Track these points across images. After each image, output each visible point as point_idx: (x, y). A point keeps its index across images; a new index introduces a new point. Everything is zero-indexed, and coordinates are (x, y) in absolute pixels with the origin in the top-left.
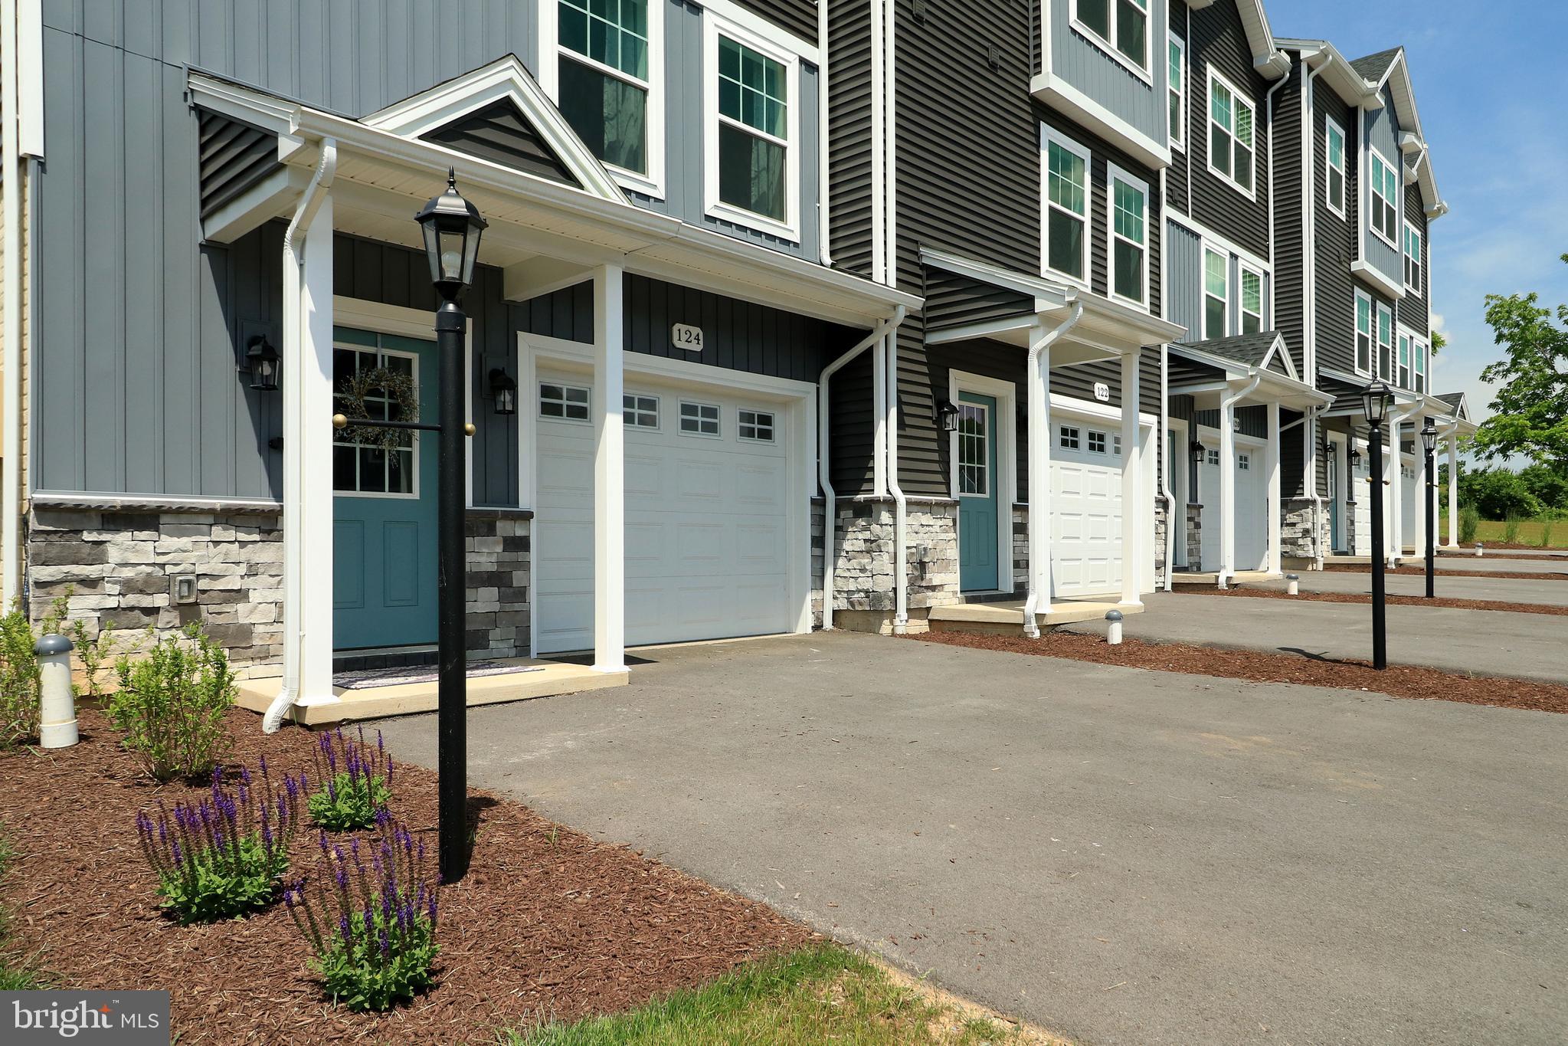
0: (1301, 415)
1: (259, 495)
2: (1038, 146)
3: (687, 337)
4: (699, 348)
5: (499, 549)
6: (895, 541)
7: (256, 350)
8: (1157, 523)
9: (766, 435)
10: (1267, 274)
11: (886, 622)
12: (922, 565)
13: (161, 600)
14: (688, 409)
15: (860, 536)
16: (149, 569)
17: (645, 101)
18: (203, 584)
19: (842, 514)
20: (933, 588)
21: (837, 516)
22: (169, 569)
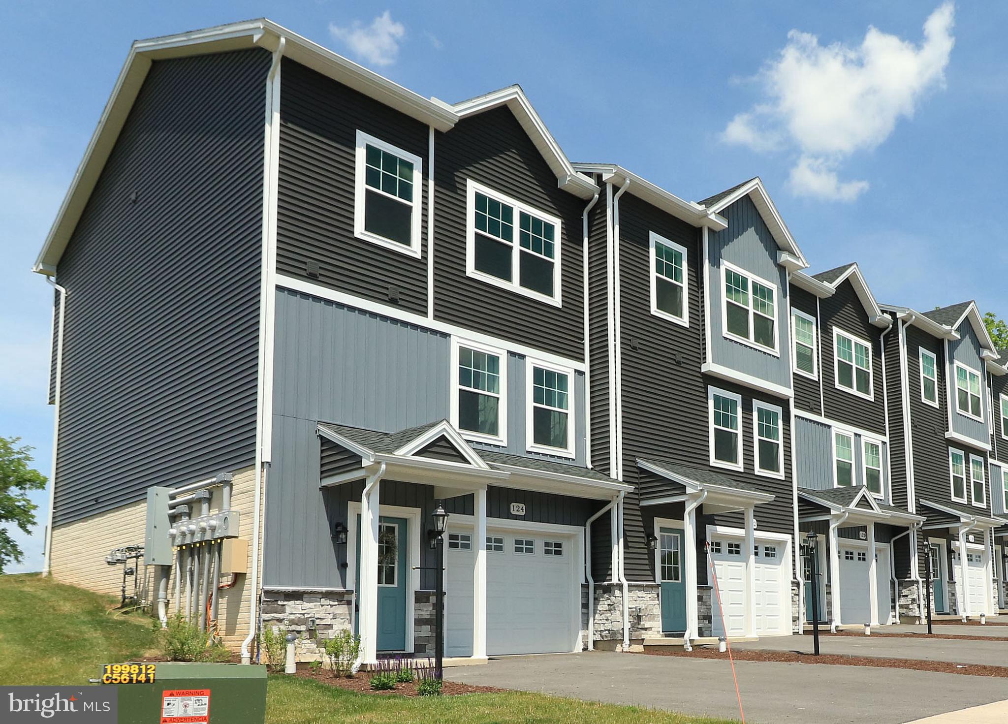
0: (907, 529)
1: (338, 586)
2: (707, 398)
3: (517, 508)
4: (523, 514)
5: (431, 608)
6: (623, 605)
7: (339, 529)
8: (793, 595)
9: (558, 553)
10: (884, 443)
11: (619, 645)
12: (639, 618)
13: (303, 628)
14: (518, 542)
15: (606, 603)
16: (299, 616)
17: (498, 403)
18: (318, 622)
19: (598, 592)
20: (646, 629)
21: (595, 593)
22: (306, 616)
